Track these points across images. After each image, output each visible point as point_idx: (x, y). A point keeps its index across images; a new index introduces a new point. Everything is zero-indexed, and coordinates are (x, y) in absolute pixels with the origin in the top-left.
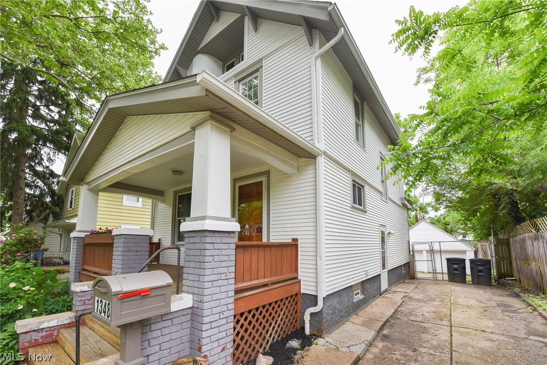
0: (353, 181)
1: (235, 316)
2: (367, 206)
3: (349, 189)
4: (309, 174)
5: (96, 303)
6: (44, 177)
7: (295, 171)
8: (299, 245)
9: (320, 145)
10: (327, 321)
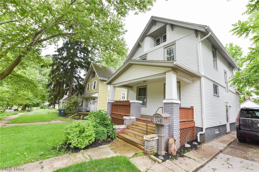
0: (214, 84)
1: (180, 129)
2: (220, 94)
3: (212, 88)
4: (197, 83)
5: (155, 120)
6: (77, 78)
7: (192, 82)
8: (194, 109)
9: (202, 73)
10: (206, 138)
